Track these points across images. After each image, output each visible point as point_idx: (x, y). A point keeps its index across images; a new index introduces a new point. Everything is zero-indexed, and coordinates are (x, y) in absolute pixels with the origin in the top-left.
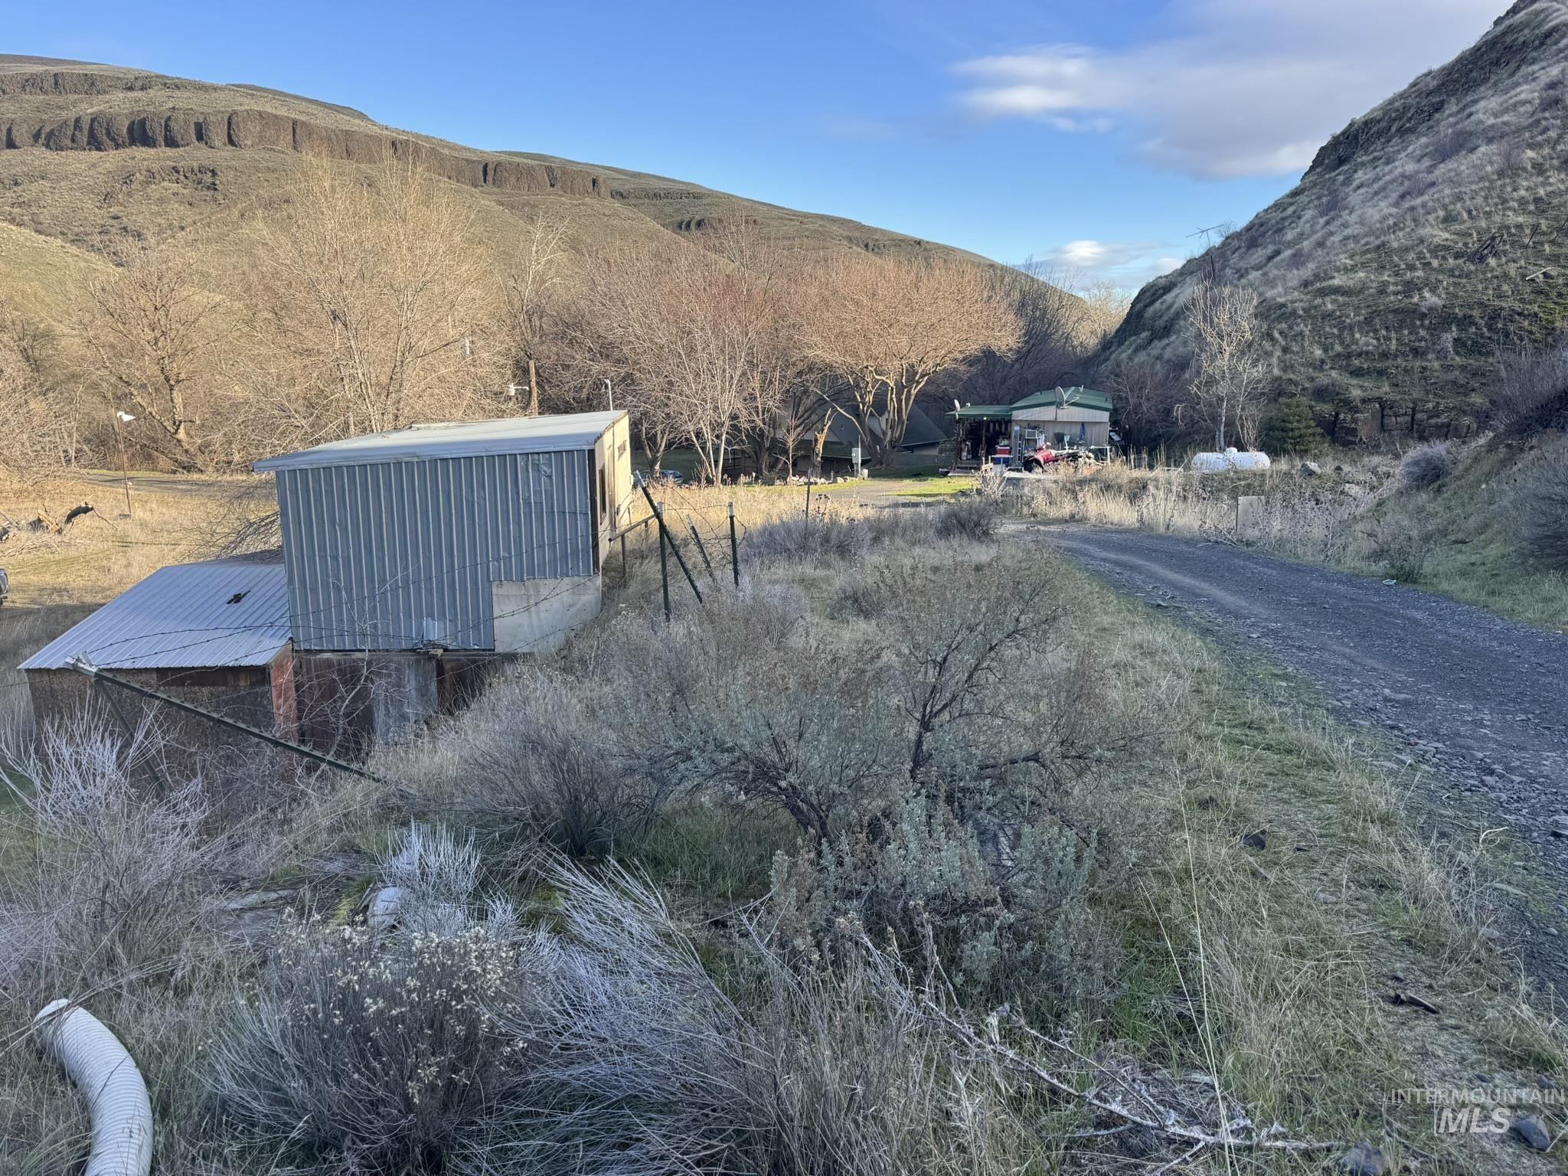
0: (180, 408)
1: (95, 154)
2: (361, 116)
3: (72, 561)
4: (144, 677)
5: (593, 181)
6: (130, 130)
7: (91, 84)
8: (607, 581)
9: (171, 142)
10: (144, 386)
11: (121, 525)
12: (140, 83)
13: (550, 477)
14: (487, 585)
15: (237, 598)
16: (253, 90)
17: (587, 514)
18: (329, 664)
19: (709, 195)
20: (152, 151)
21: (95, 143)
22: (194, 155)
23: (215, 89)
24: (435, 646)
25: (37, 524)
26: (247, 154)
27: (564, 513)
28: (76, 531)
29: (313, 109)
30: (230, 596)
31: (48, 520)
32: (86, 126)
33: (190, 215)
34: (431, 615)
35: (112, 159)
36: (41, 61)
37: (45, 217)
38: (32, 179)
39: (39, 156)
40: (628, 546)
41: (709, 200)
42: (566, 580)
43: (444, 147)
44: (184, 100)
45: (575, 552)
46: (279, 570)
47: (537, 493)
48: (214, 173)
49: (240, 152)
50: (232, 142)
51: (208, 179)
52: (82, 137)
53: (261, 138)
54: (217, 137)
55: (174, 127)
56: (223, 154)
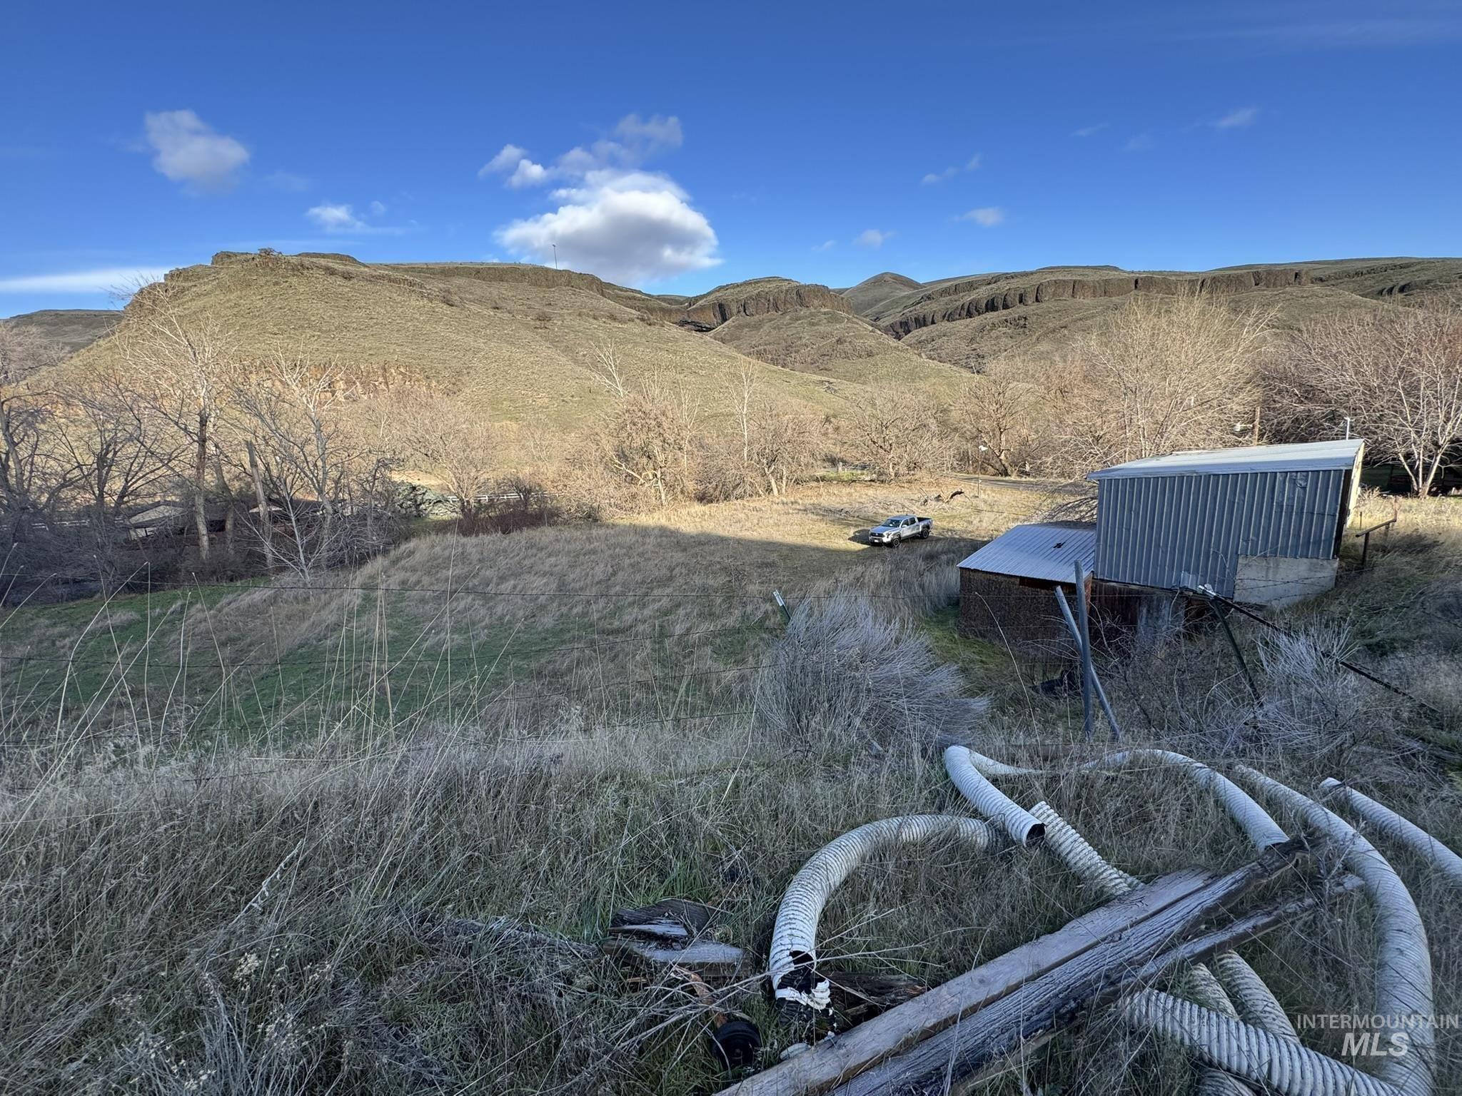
0: (1004, 443)
1: (969, 320)
2: (1116, 269)
3: (955, 517)
4: (1013, 580)
5: (1296, 275)
6: (987, 305)
7: (971, 285)
8: (1344, 565)
9: (1006, 307)
10: (988, 433)
11: (975, 501)
12: (996, 279)
13: (1304, 488)
14: (1234, 556)
15: (1059, 546)
16: (1052, 270)
17: (1334, 516)
18: (1114, 588)
19: (1419, 263)
20: (996, 313)
21: (969, 315)
22: (1018, 310)
23: (1032, 273)
24: (1187, 589)
25: (938, 498)
26: (1044, 305)
27: (1313, 513)
28: (955, 503)
29: (1087, 272)
30: (1055, 544)
31: (944, 496)
32: (966, 307)
33: (1010, 343)
34: (1188, 570)
35: (976, 321)
36: (949, 280)
37: (943, 355)
38: (940, 337)
39: (944, 326)
40: (1371, 542)
41: (1418, 267)
42: (1305, 560)
43: (1171, 276)
44: (1015, 283)
45: (1318, 542)
46: (1092, 533)
47: (1291, 499)
48: (1025, 319)
49: (1041, 304)
50: (1037, 300)
51: (1022, 322)
52: (964, 313)
53: (1054, 295)
54: (1030, 299)
55: (1009, 298)
56: (1031, 308)
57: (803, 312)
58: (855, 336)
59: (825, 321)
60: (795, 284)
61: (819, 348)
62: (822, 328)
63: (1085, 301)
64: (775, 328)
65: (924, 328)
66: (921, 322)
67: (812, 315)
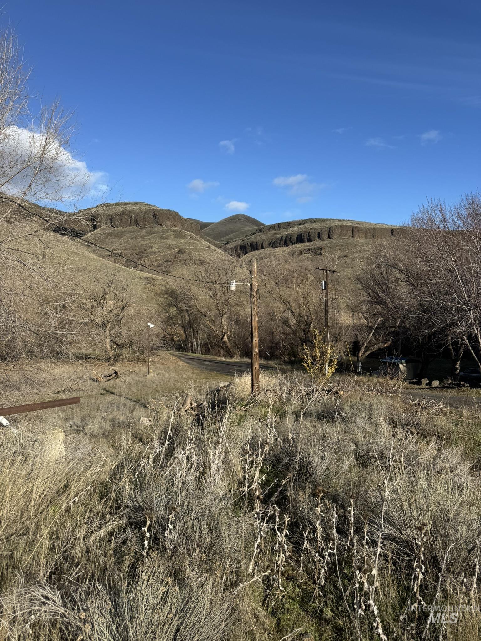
1: (286, 248)
6: (297, 238)
9: (309, 240)
12: (304, 222)
20: (303, 244)
21: (286, 244)
22: (316, 243)
26: (334, 241)
32: (284, 239)
33: (311, 265)
35: (290, 248)
39: (271, 250)
44: (316, 226)
48: (321, 249)
49: (332, 241)
50: (329, 237)
51: (319, 251)
52: (283, 243)
53: (340, 235)
54: (325, 236)
55: (311, 235)
56: (326, 242)
57: (157, 228)
58: (193, 249)
59: (173, 236)
60: (153, 208)
61: (164, 256)
62: (169, 242)
63: (360, 241)
64: (132, 238)
65: (257, 252)
66: (255, 247)
67: (164, 231)
